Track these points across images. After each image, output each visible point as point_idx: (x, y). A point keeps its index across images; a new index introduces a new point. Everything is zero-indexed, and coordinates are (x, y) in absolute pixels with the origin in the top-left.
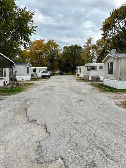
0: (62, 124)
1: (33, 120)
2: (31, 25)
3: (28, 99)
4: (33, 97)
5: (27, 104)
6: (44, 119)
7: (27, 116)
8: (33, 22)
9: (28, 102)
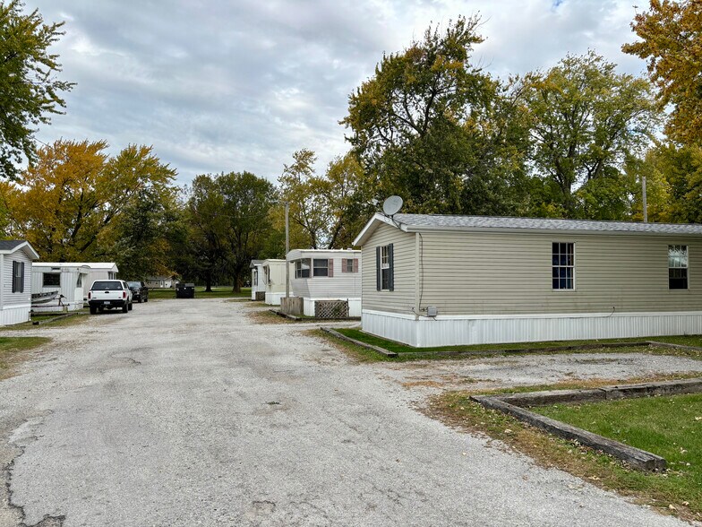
0: (197, 518)
1: (48, 517)
2: (43, 76)
3: (19, 418)
4: (42, 406)
5: (12, 439)
6: (103, 508)
7: (14, 501)
8: (55, 64)
9: (18, 431)
